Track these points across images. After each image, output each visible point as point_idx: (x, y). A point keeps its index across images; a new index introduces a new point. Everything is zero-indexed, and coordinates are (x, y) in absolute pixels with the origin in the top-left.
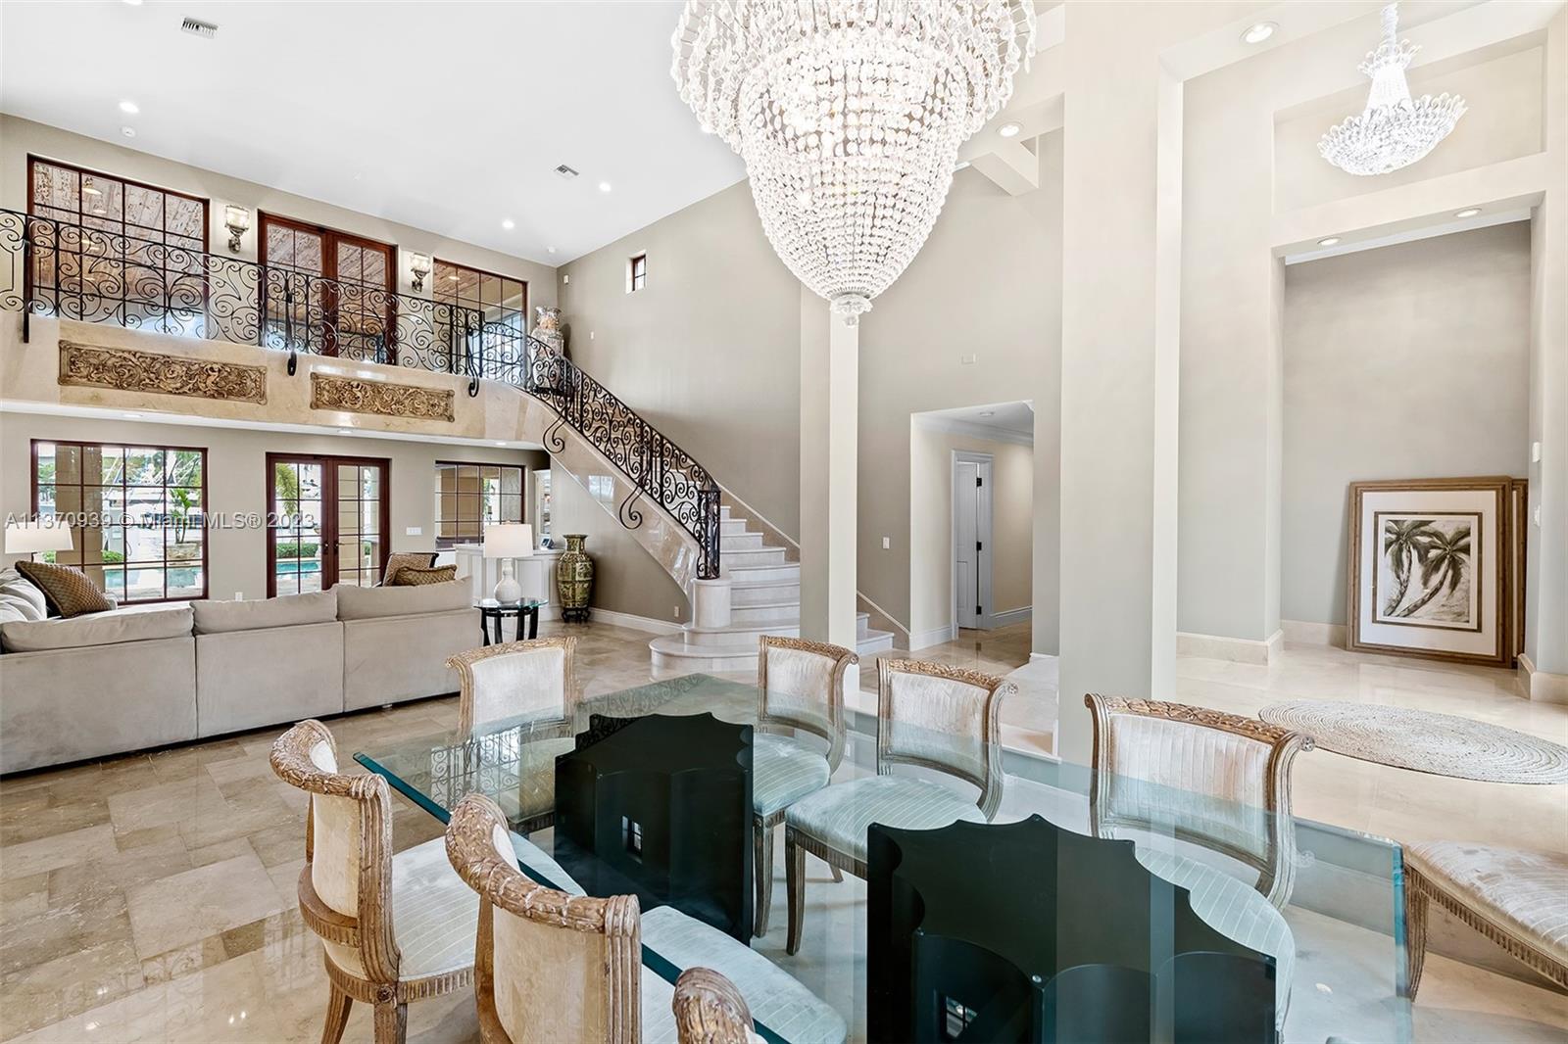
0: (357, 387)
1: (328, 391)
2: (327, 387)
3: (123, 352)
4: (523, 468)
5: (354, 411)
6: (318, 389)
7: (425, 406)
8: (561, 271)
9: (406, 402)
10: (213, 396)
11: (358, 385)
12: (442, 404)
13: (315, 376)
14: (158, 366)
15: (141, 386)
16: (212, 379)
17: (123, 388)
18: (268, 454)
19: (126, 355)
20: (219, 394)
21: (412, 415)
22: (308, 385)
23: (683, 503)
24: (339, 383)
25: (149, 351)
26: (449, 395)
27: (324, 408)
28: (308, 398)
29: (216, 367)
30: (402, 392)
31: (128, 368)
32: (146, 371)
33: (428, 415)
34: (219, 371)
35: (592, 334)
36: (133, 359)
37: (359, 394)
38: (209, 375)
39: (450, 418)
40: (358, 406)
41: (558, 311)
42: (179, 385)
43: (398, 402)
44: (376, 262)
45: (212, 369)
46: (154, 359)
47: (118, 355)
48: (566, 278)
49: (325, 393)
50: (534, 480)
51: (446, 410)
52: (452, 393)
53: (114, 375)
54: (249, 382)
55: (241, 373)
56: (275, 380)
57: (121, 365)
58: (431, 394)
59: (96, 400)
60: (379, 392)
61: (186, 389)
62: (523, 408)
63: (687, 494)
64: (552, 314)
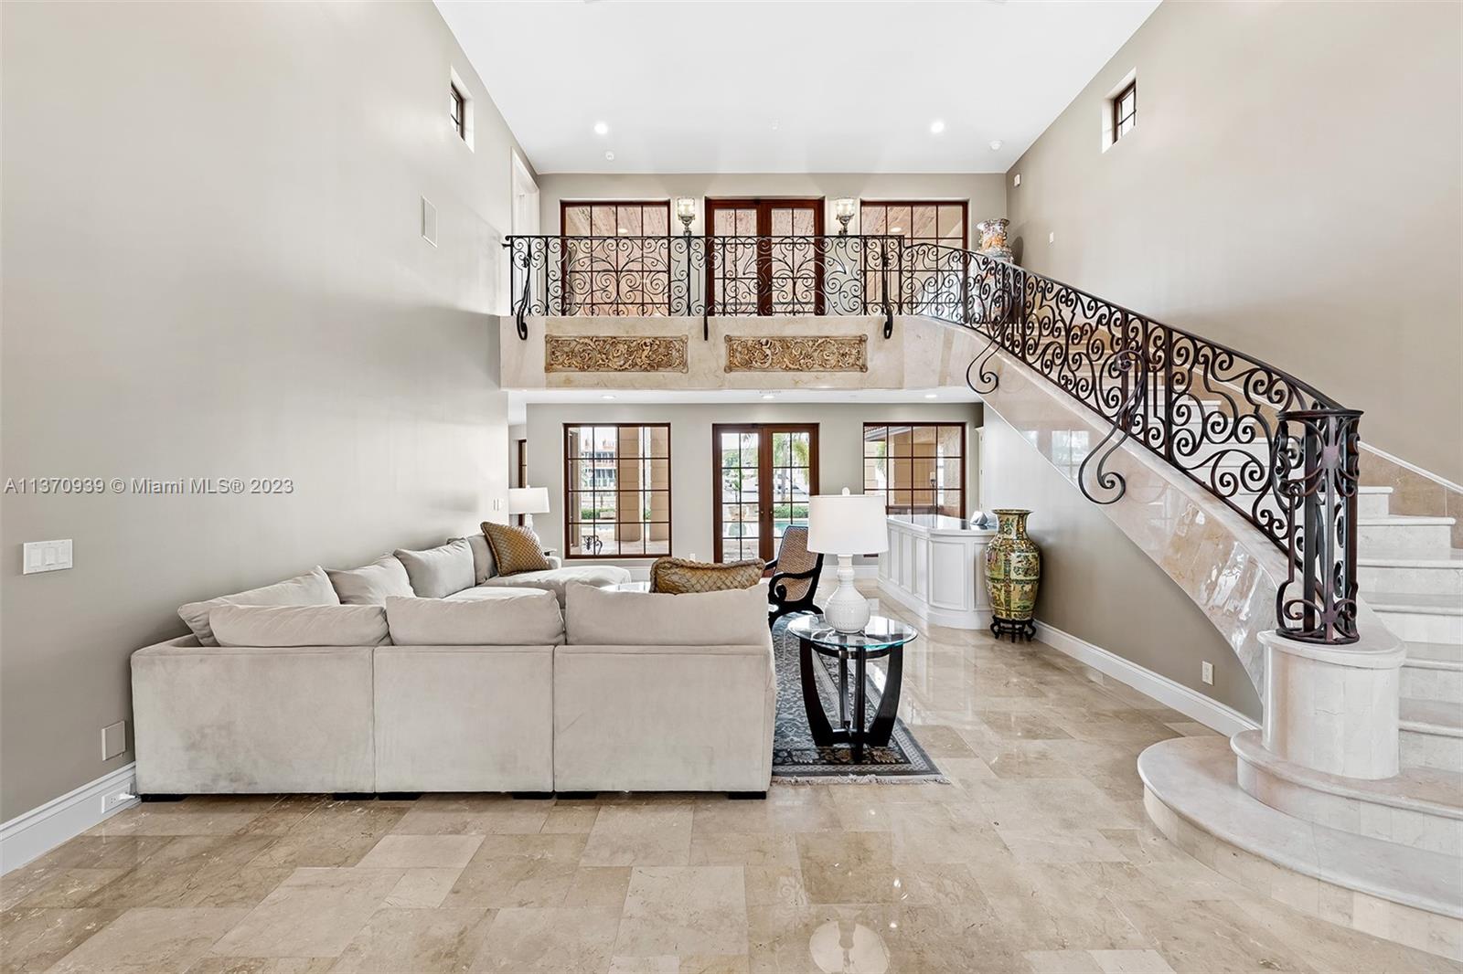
0: (766, 345)
1: (740, 352)
2: (739, 349)
3: (585, 338)
4: (963, 425)
5: (764, 370)
6: (732, 352)
7: (835, 357)
8: (1010, 175)
9: (816, 354)
10: (646, 370)
11: (767, 342)
12: (854, 352)
13: (729, 339)
14: (607, 347)
15: (598, 367)
16: (646, 353)
17: (585, 370)
18: (714, 425)
19: (586, 341)
20: (653, 366)
21: (822, 369)
22: (723, 349)
23: (1224, 453)
24: (750, 342)
25: (601, 335)
26: (862, 340)
27: (737, 371)
28: (723, 362)
29: (647, 341)
30: (811, 343)
31: (589, 352)
32: (600, 353)
33: (838, 367)
34: (651, 344)
35: (1052, 236)
36: (592, 344)
37: (768, 352)
38: (644, 350)
39: (863, 368)
40: (767, 365)
41: (1005, 223)
42: (622, 362)
43: (808, 356)
44: (806, 218)
45: (645, 343)
46: (605, 341)
47: (581, 341)
48: (1017, 180)
49: (738, 354)
50: (977, 439)
51: (858, 359)
52: (864, 338)
53: (579, 359)
54: (674, 352)
55: (668, 344)
56: (695, 348)
57: (584, 351)
58: (841, 342)
59: (568, 383)
60: (788, 347)
61: (626, 365)
62: (948, 343)
63: (1234, 433)
64: (997, 227)
